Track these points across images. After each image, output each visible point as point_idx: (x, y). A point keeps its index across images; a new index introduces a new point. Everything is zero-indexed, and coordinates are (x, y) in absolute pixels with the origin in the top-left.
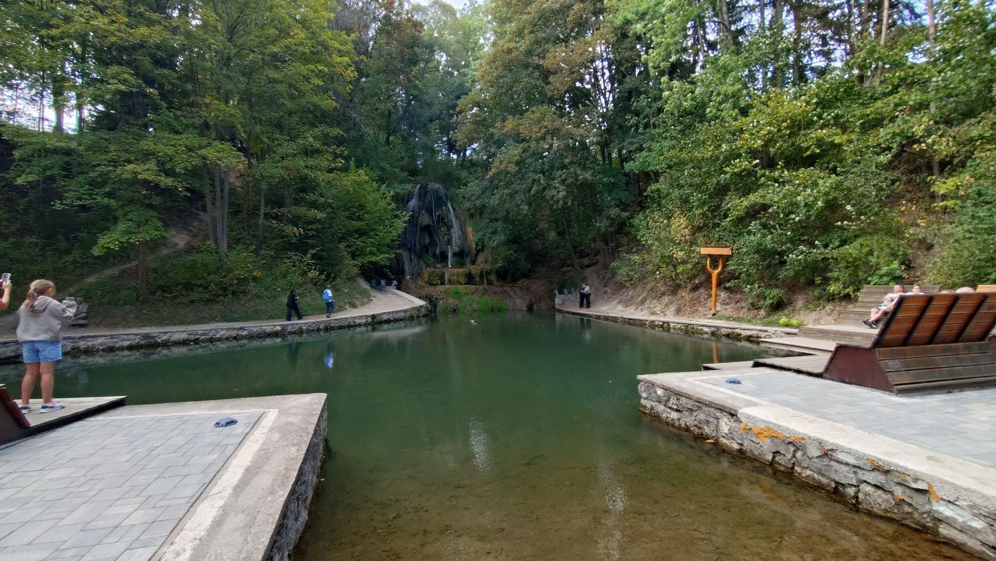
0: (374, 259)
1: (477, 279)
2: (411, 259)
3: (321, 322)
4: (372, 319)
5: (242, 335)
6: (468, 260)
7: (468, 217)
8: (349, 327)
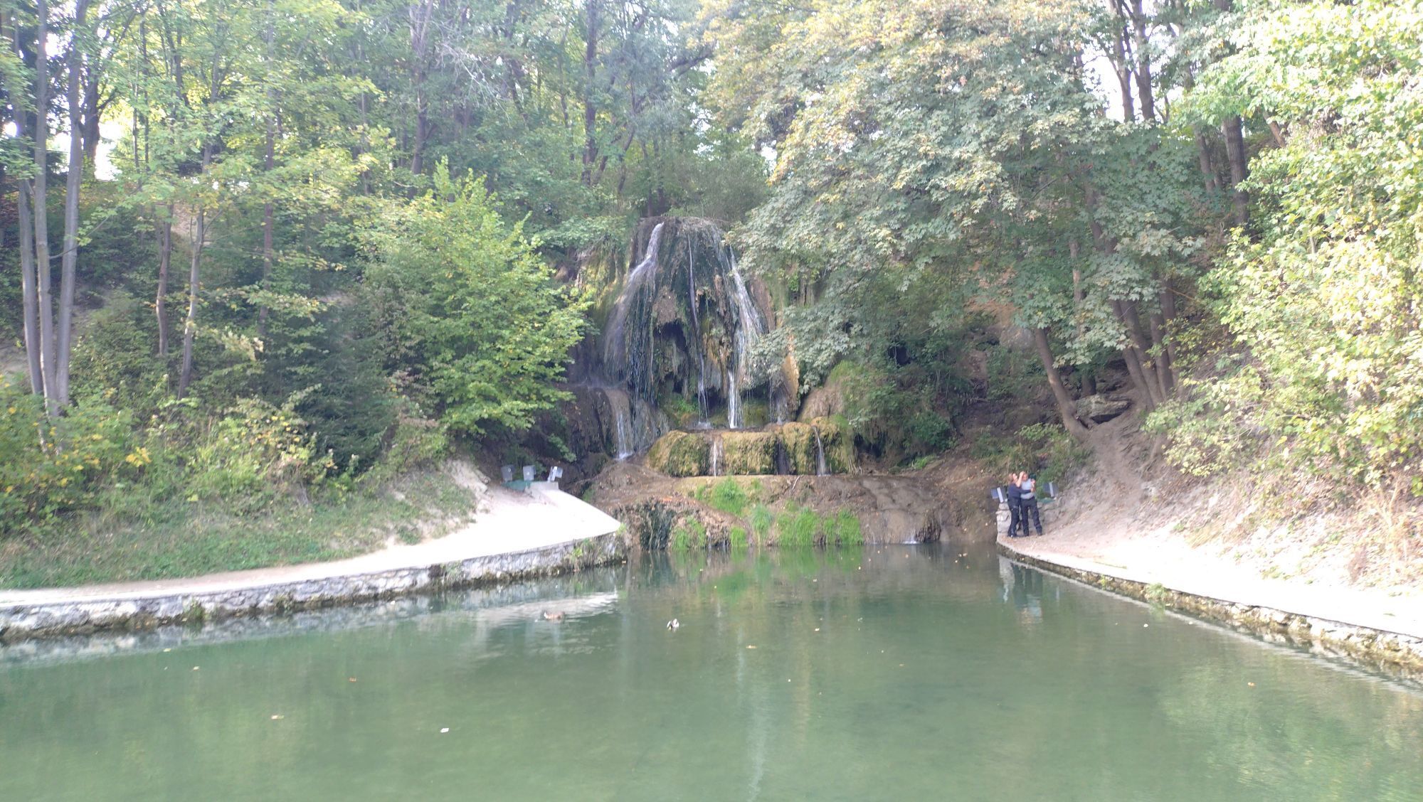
0: (487, 411)
1: (801, 458)
2: (632, 409)
3: (262, 592)
4: (431, 576)
5: (18, 630)
6: (781, 406)
7: (783, 299)
8: (355, 601)
